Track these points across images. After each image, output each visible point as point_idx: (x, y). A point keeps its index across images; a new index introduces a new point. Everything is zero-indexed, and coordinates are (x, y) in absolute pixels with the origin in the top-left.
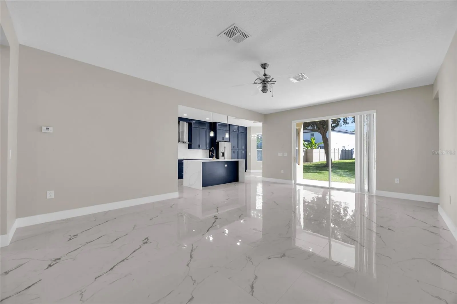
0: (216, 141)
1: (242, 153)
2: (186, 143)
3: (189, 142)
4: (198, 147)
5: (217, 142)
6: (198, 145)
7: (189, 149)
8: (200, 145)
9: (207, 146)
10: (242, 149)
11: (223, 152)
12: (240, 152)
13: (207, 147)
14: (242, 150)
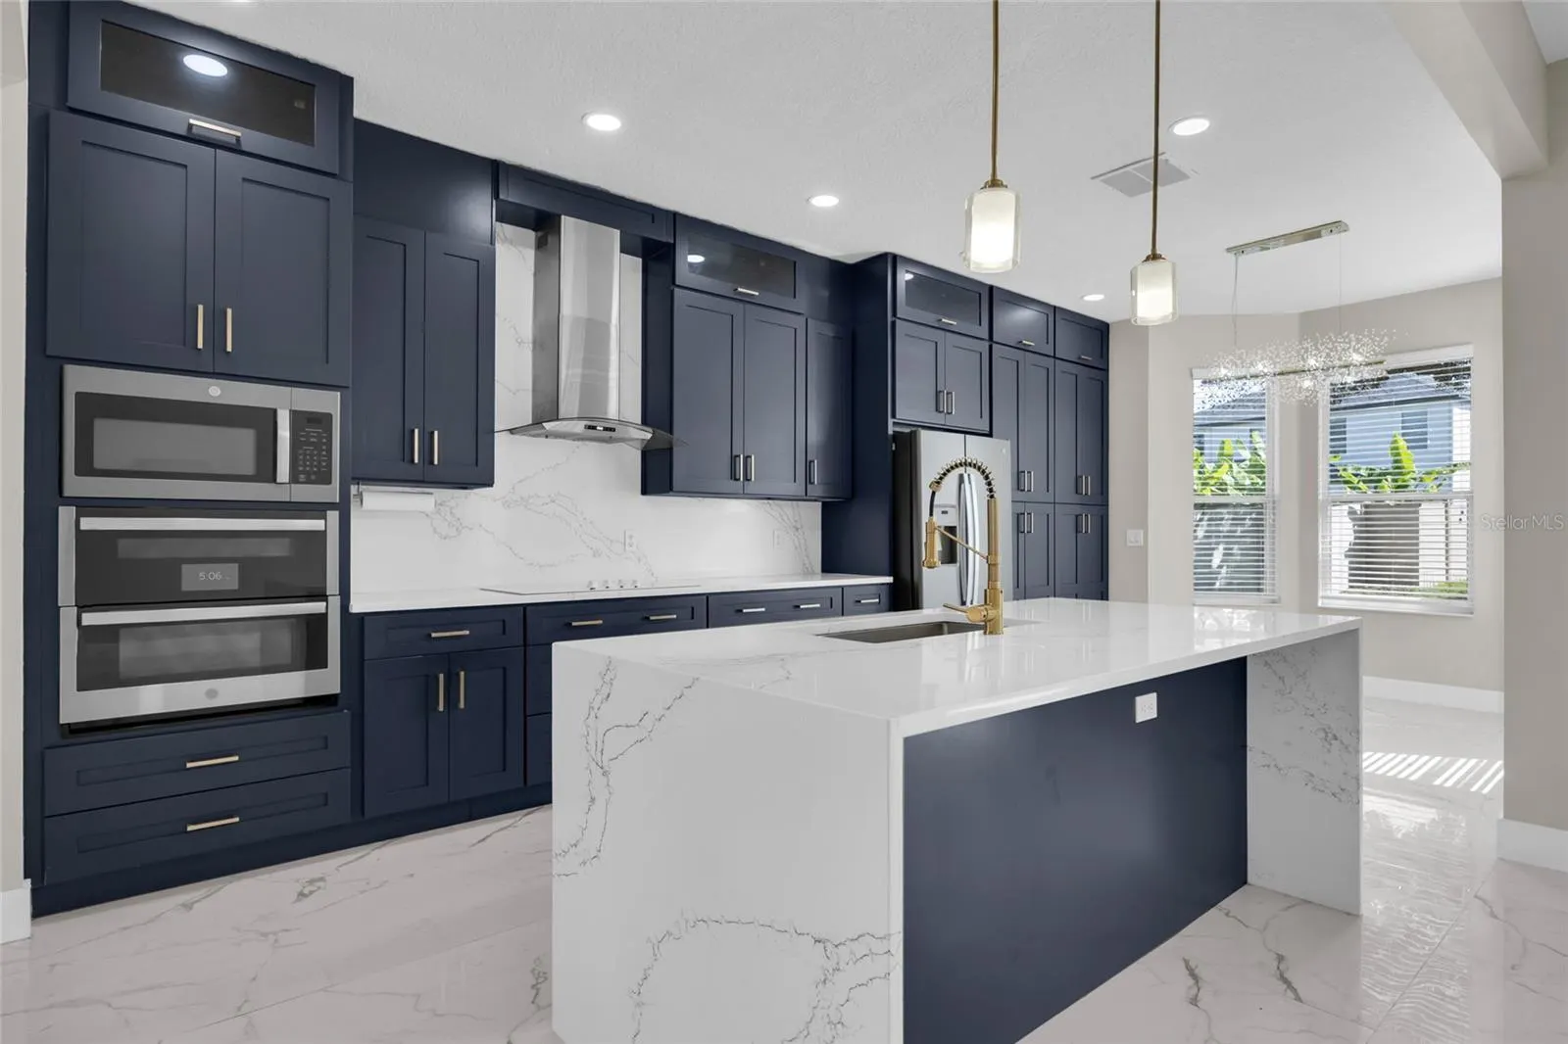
0: (890, 421)
1: (1077, 530)
2: (620, 432)
3: (645, 421)
4: (734, 477)
5: (896, 436)
6: (734, 459)
7: (645, 490)
8: (747, 458)
9: (808, 465)
10: (1076, 499)
11: (951, 520)
12: (1065, 526)
13: (808, 480)
14: (1078, 510)
